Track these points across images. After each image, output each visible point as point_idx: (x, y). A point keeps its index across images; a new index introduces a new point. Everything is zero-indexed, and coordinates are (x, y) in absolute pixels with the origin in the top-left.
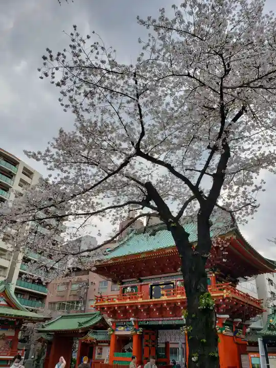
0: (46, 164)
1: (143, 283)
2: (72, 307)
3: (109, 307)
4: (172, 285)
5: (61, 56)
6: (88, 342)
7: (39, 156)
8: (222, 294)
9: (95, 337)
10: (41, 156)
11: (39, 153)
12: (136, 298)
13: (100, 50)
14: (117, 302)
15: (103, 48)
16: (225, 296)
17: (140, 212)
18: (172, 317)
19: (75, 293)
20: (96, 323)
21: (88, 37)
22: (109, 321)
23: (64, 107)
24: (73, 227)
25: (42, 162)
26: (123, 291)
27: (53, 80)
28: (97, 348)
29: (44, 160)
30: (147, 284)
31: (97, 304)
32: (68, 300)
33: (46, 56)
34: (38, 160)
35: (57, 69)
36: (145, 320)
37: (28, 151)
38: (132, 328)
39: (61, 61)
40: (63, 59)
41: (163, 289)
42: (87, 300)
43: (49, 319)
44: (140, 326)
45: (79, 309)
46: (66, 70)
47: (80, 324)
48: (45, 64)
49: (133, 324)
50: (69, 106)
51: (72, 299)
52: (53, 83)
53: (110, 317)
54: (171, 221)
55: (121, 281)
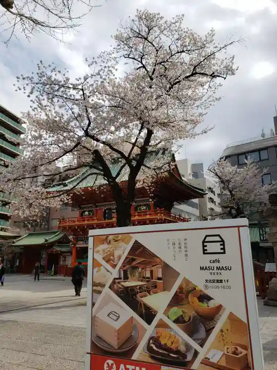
1: (98, 208)
3: (70, 227)
6: (54, 253)
8: (157, 217)
9: (59, 249)
12: (93, 220)
14: (77, 223)
16: (159, 218)
22: (71, 237)
26: (82, 214)
28: (62, 257)
30: (102, 209)
31: (60, 225)
41: (114, 213)
42: (50, 219)
43: (20, 237)
47: (46, 240)
53: (72, 235)
54: (111, 181)
55: (80, 207)
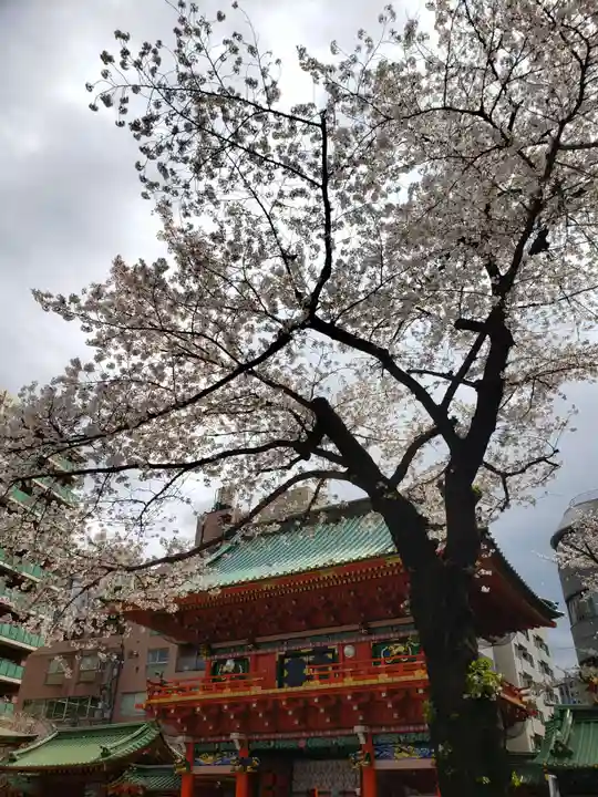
0: (88, 330)
1: (260, 652)
2: (82, 710)
3: (181, 708)
4: (330, 656)
5: (151, 55)
6: (125, 793)
7: (73, 308)
9: (140, 781)
10: (80, 308)
11: (74, 299)
12: (248, 686)
13: (243, 52)
14: (200, 695)
15: (252, 50)
17: (301, 468)
18: (331, 729)
19: (91, 677)
20: (145, 748)
21: (220, 17)
22: (179, 742)
23: (143, 188)
24: (136, 501)
25: (77, 323)
26: (214, 670)
27: (123, 118)
29: (84, 317)
30: (272, 653)
31: (152, 701)
32: (71, 694)
33: (110, 53)
34: (68, 317)
35: (136, 89)
36: (265, 736)
37: (44, 292)
38: (234, 758)
39: (147, 70)
40: (153, 65)
41: (309, 663)
42: (119, 695)
44: (254, 753)
45: (97, 714)
46: (157, 96)
48: (105, 74)
49: (238, 748)
50: (157, 185)
51: (82, 691)
52: (121, 124)
53: (181, 733)
54: (383, 488)
55: (209, 647)
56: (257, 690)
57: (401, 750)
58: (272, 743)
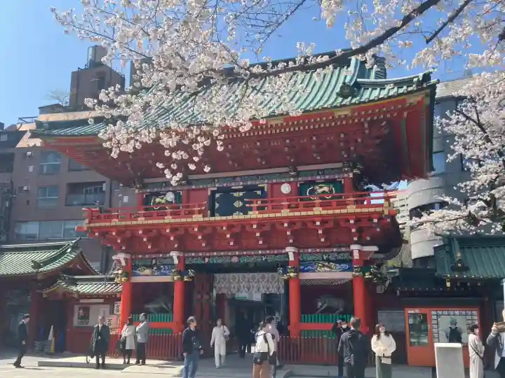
1: (192, 187)
4: (259, 192)
12: (189, 214)
14: (142, 221)
26: (145, 201)
28: (76, 307)
30: (203, 189)
31: (92, 225)
38: (174, 270)
42: (14, 222)
44: (190, 267)
47: (37, 265)
49: (177, 262)
55: (141, 182)
56: (198, 218)
57: (324, 266)
58: (207, 260)
